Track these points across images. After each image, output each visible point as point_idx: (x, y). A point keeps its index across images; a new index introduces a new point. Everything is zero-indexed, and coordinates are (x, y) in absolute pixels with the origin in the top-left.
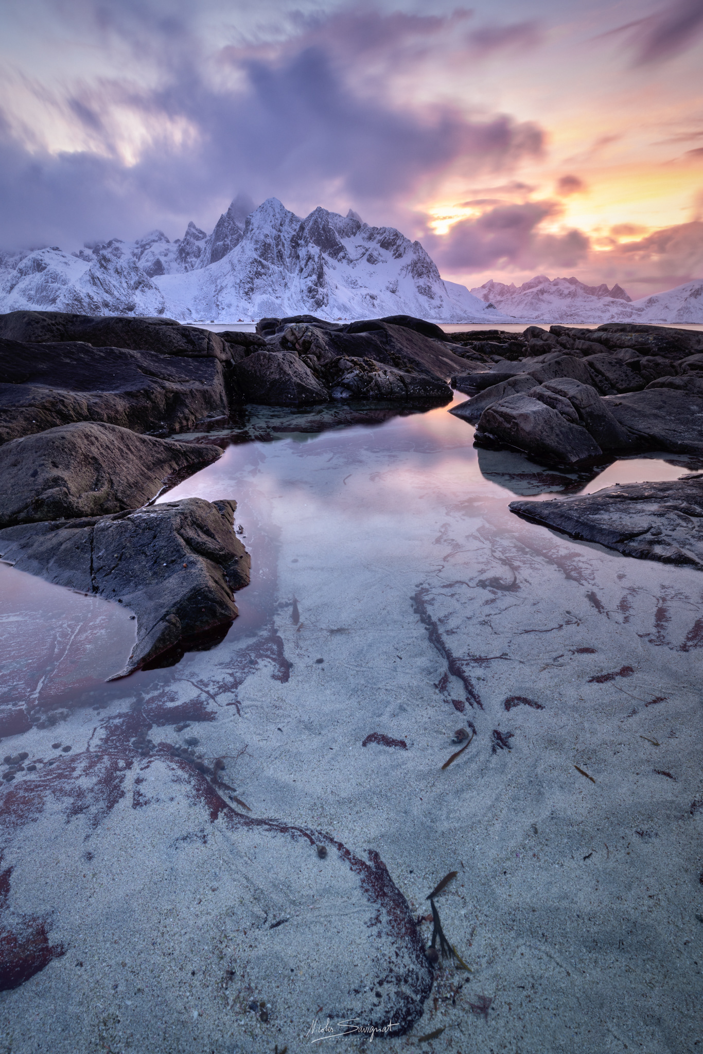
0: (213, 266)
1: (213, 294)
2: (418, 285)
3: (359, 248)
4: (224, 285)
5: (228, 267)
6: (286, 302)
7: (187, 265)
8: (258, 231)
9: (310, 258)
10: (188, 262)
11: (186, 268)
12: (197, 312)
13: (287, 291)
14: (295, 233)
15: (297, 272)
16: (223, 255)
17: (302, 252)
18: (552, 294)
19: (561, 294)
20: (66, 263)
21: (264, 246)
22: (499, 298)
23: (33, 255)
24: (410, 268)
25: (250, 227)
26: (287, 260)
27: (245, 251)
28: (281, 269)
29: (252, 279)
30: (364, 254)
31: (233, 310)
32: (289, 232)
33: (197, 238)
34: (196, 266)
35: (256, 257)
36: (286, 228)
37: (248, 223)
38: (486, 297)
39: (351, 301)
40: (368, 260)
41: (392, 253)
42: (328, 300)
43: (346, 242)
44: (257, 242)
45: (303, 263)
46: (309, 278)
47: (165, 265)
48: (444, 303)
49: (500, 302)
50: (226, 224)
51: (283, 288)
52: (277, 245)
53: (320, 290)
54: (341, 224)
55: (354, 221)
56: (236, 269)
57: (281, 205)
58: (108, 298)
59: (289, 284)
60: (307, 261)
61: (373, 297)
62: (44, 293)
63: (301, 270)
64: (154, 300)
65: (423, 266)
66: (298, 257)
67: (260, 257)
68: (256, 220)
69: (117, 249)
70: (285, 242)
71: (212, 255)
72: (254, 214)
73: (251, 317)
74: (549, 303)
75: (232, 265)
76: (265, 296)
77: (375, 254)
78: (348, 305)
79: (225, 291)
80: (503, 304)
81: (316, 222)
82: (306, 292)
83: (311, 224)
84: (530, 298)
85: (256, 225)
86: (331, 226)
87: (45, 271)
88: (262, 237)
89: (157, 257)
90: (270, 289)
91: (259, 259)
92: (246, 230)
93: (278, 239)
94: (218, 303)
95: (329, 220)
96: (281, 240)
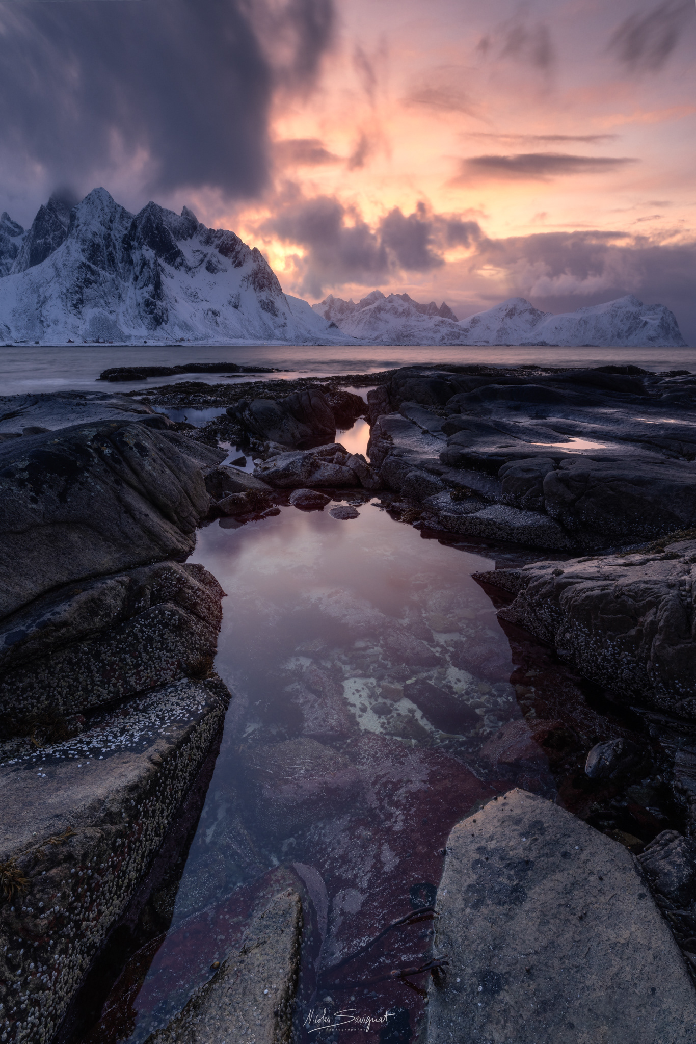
0: (35, 270)
1: (35, 306)
2: (260, 299)
3: (197, 254)
4: (47, 294)
5: (51, 272)
6: (121, 317)
8: (84, 228)
9: (145, 263)
12: (18, 329)
13: (122, 304)
14: (126, 232)
15: (131, 280)
16: (46, 256)
17: (136, 256)
18: (388, 312)
19: (396, 312)
21: (93, 246)
22: (339, 316)
24: (251, 279)
25: (76, 222)
26: (119, 265)
27: (71, 253)
28: (113, 276)
29: (80, 287)
30: (202, 261)
31: (60, 327)
32: (119, 231)
33: (13, 234)
34: (12, 269)
35: (84, 260)
36: (116, 225)
37: (73, 217)
39: (193, 318)
40: (208, 269)
41: (232, 260)
42: (167, 316)
43: (182, 246)
44: (84, 241)
45: (138, 269)
46: (146, 289)
48: (287, 322)
49: (342, 320)
50: (47, 217)
51: (117, 300)
52: (107, 247)
53: (159, 303)
54: (176, 224)
55: (189, 220)
56: (61, 274)
57: (110, 197)
59: (123, 296)
60: (142, 267)
61: (215, 313)
63: (136, 278)
65: (264, 277)
66: (131, 262)
67: (89, 260)
68: (82, 214)
70: (116, 242)
71: (32, 256)
72: (79, 206)
73: (83, 337)
74: (386, 322)
75: (56, 269)
76: (97, 311)
77: (214, 260)
78: (189, 322)
79: (49, 303)
80: (344, 322)
81: (149, 219)
82: (142, 306)
83: (143, 221)
84: (368, 316)
85: (82, 220)
86: (165, 225)
88: (90, 236)
90: (102, 301)
91: (88, 263)
92: (71, 226)
93: (107, 237)
94: (42, 319)
95: (164, 218)
96: (111, 240)
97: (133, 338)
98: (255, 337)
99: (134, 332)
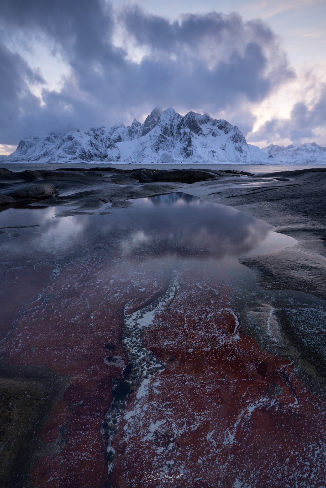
0: (143, 138)
1: (141, 150)
2: (235, 146)
3: (208, 129)
4: (146, 146)
5: (149, 138)
6: (173, 154)
8: (163, 122)
9: (185, 134)
10: (132, 136)
11: (131, 138)
12: (134, 158)
13: (174, 149)
14: (179, 123)
15: (179, 140)
16: (147, 133)
17: (182, 131)
18: (303, 151)
19: (307, 151)
20: (81, 137)
21: (165, 128)
22: (276, 153)
23: (69, 134)
24: (232, 138)
25: (160, 120)
27: (157, 131)
28: (172, 139)
29: (158, 143)
30: (210, 132)
31: (149, 157)
32: (176, 122)
33: (137, 126)
34: (135, 138)
35: (161, 134)
36: (175, 120)
37: (159, 118)
38: (269, 152)
39: (204, 154)
40: (212, 135)
41: (224, 131)
42: (192, 153)
43: (202, 127)
44: (162, 127)
45: (182, 136)
46: (185, 143)
47: (122, 137)
48: (248, 155)
49: (277, 154)
50: (150, 119)
51: (172, 148)
52: (171, 128)
53: (189, 148)
54: (200, 118)
55: (207, 117)
56: (152, 139)
57: (174, 110)
58: (97, 152)
59: (175, 146)
60: (184, 135)
61: (213, 152)
62: (72, 150)
63: (181, 139)
64: (116, 153)
65: (238, 137)
66: (180, 133)
67: (163, 133)
68: (163, 117)
69: (103, 131)
70: (174, 127)
71: (143, 133)
72: (162, 115)
73: (157, 161)
74: (301, 155)
75: (151, 137)
76: (164, 152)
77: (216, 132)
78: (202, 155)
79: (146, 149)
81: (189, 117)
82: (182, 149)
83: (187, 118)
84: (291, 152)
85: (162, 119)
86: (196, 119)
87: (73, 140)
88: (164, 125)
89: (119, 134)
90: (167, 148)
91: (163, 134)
92: (158, 122)
93: (171, 125)
94: (143, 154)
95: (195, 117)
97: (177, 161)
98: (231, 161)
99: (178, 159)
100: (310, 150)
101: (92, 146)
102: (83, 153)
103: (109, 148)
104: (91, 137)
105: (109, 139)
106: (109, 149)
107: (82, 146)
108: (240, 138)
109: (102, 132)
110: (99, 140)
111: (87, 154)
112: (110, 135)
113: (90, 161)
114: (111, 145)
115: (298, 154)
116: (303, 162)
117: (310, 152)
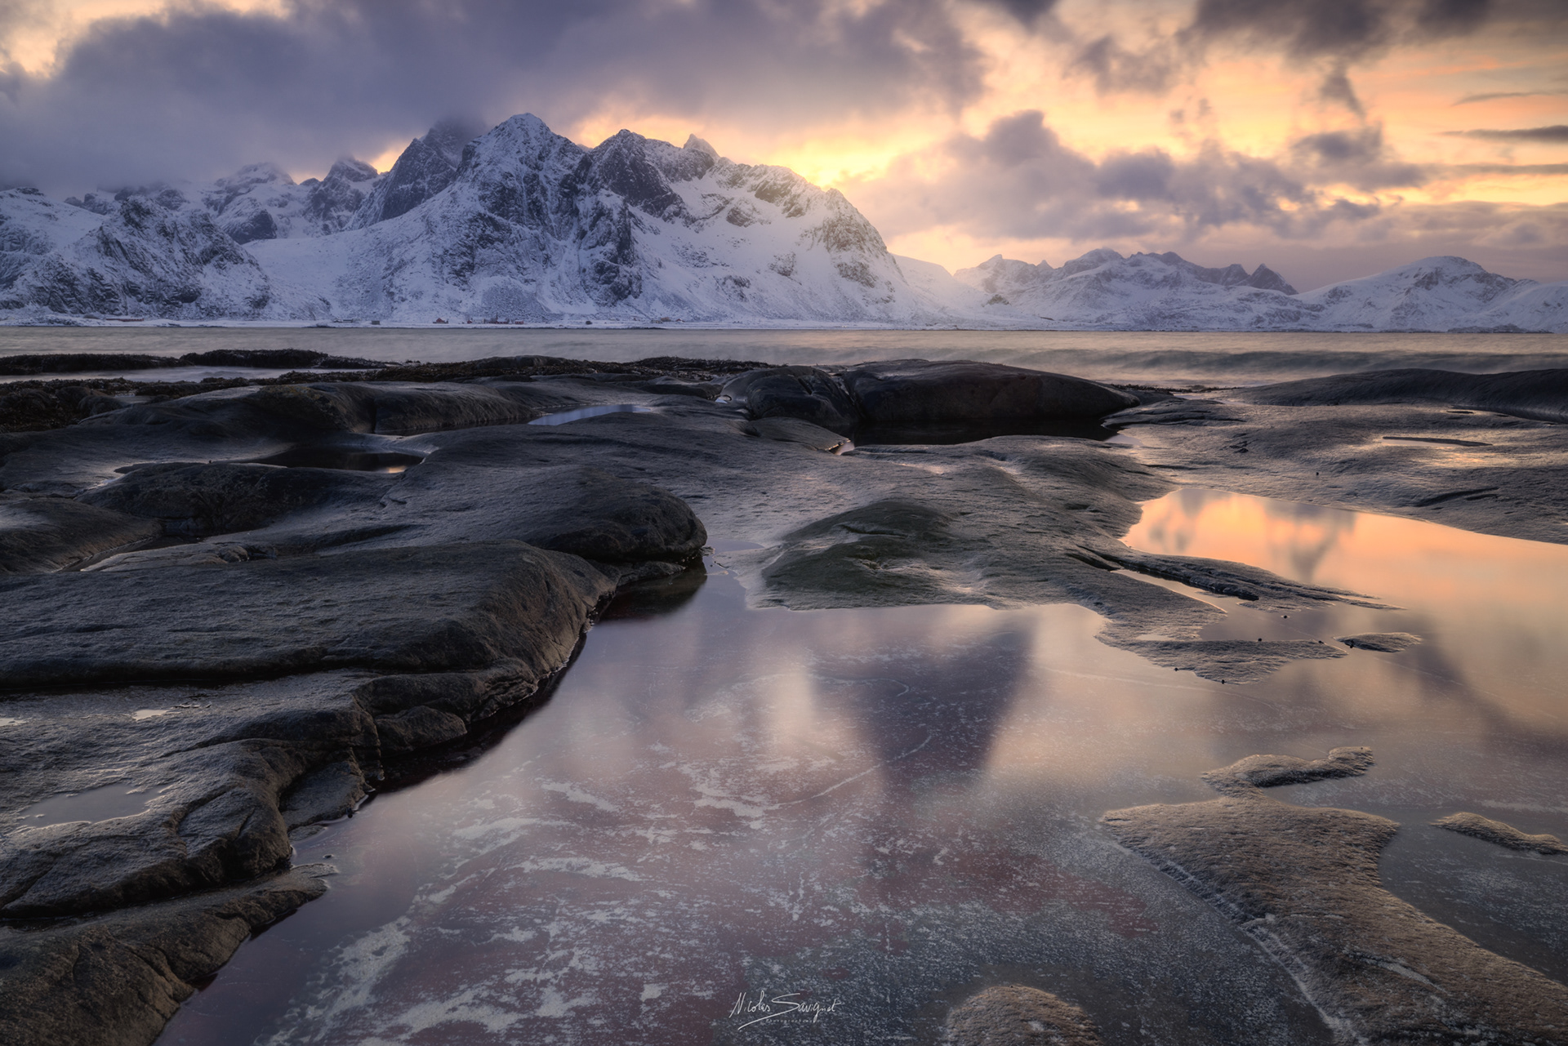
0: (388, 226)
1: (382, 273)
2: (838, 262)
3: (709, 199)
4: (406, 257)
5: (420, 227)
6: (546, 290)
7: (328, 222)
8: (489, 168)
9: (601, 213)
10: (329, 218)
11: (326, 228)
12: (343, 304)
13: (549, 270)
14: (570, 172)
15: (572, 236)
16: (411, 206)
17: (585, 205)
18: (1128, 280)
19: (1147, 280)
20: (49, 216)
21: (501, 192)
22: (1015, 285)
24: (820, 233)
25: (473, 161)
26: (551, 216)
27: (460, 201)
28: (538, 232)
29: (470, 247)
30: (720, 209)
31: (424, 302)
32: (555, 171)
33: (355, 178)
34: (349, 224)
35: (482, 211)
36: (551, 162)
37: (468, 153)
38: (990, 284)
39: (693, 289)
40: (731, 220)
41: (782, 207)
42: (640, 287)
43: (682, 188)
44: (485, 185)
45: (586, 223)
46: (600, 248)
47: (278, 223)
48: (896, 295)
49: (1021, 292)
50: (422, 155)
51: (540, 265)
52: (530, 192)
53: (624, 269)
54: (670, 159)
55: (699, 153)
56: (437, 231)
57: (543, 126)
58: (136, 278)
59: (553, 258)
60: (597, 219)
61: (739, 283)
63: (582, 234)
64: (245, 284)
65: (848, 231)
66: (575, 212)
67: (492, 210)
68: (487, 149)
69: (171, 194)
70: (547, 186)
71: (386, 206)
72: (482, 140)
73: (467, 315)
74: (1124, 295)
75: (429, 223)
76: (499, 280)
77: (745, 209)
78: (685, 295)
79: (408, 269)
80: (1024, 295)
81: (616, 153)
82: (591, 272)
83: (606, 157)
84: (1082, 286)
85: (484, 157)
86: (648, 160)
88: (498, 178)
89: (261, 208)
90: (511, 267)
91: (489, 214)
92: (465, 165)
93: (532, 182)
94: (392, 290)
95: (648, 152)
96: (538, 183)
97: (567, 317)
98: (822, 316)
99: (569, 309)
100: (1159, 276)
101: (109, 253)
102: (60, 281)
103: (206, 262)
104: (107, 217)
105: (208, 228)
106: (208, 269)
107: (51, 254)
108: (855, 232)
109: (166, 198)
110: (152, 232)
111: (80, 288)
112: (212, 212)
113: (97, 314)
114: (216, 253)
115: (1109, 291)
116: (1136, 321)
117: (1157, 284)
